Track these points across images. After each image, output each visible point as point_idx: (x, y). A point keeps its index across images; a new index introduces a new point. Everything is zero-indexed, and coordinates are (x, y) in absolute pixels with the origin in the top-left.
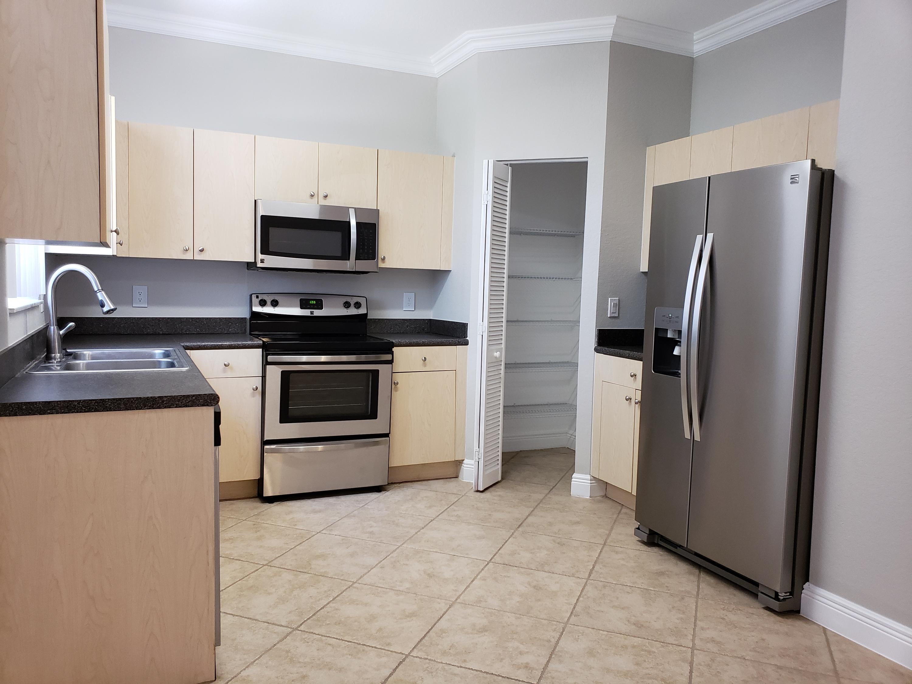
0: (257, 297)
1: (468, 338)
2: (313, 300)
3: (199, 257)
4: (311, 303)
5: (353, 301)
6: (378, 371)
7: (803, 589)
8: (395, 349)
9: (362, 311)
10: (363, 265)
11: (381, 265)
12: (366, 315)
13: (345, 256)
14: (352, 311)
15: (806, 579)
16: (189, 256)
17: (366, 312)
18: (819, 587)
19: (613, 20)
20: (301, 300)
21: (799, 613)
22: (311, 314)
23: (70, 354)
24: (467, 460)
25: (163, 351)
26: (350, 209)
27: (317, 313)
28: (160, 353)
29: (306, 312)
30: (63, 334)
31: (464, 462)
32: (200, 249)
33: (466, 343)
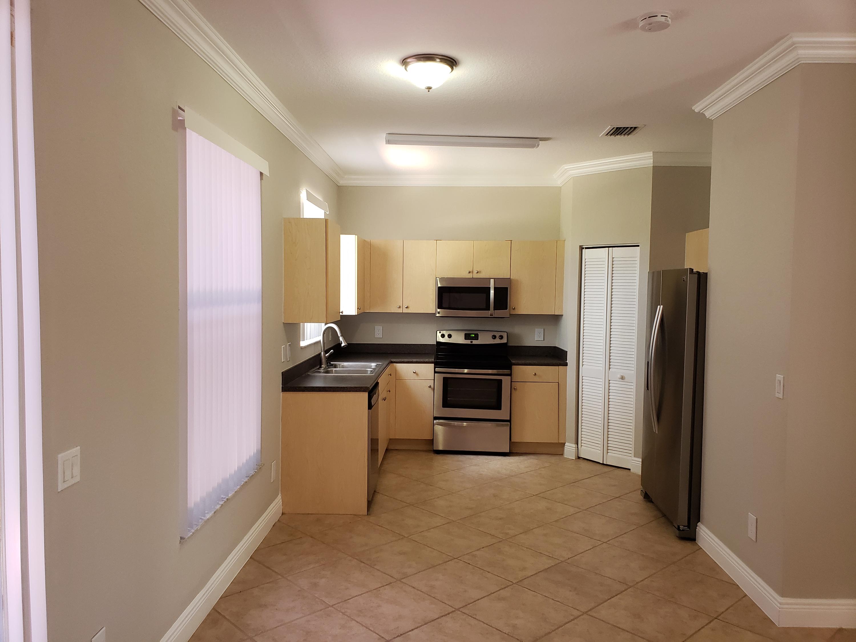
0: (440, 332)
1: (567, 361)
2: (473, 334)
3: (406, 311)
4: (471, 336)
5: (498, 335)
6: (501, 380)
7: (697, 526)
8: (514, 367)
9: (504, 341)
10: (499, 313)
11: (513, 312)
12: (506, 344)
13: (488, 308)
14: (497, 341)
15: (699, 521)
16: (400, 311)
17: (506, 342)
18: (703, 525)
19: (651, 154)
20: (465, 334)
21: (695, 541)
22: (471, 343)
23: (332, 365)
24: (567, 443)
25: (376, 364)
26: (491, 280)
27: (475, 342)
28: (374, 365)
29: (468, 342)
30: (327, 356)
31: (566, 444)
32: (406, 306)
33: (566, 365)
